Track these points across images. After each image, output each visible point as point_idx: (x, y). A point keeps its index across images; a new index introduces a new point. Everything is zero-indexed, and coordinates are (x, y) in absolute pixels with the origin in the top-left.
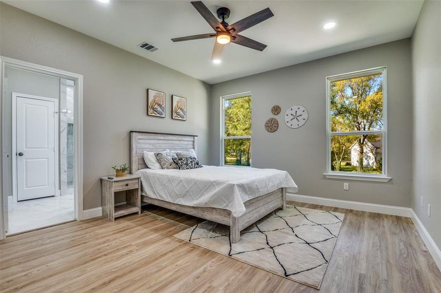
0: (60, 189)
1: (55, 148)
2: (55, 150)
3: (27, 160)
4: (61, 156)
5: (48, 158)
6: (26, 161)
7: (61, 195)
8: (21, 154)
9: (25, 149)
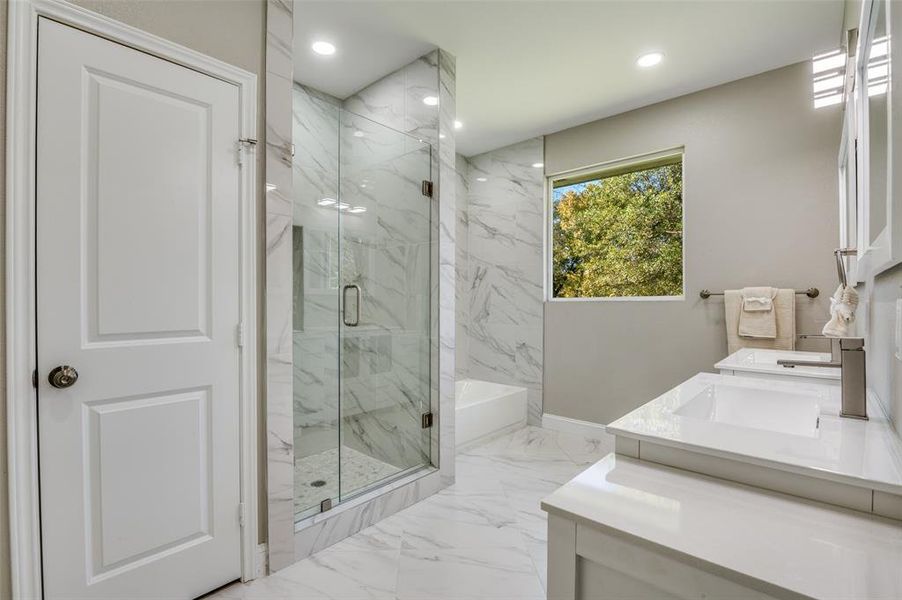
0: (264, 538)
1: (244, 329)
2: (244, 343)
3: (102, 410)
4: (270, 370)
5: (208, 388)
6: (96, 419)
7: (268, 571)
8: (61, 378)
9: (86, 345)
